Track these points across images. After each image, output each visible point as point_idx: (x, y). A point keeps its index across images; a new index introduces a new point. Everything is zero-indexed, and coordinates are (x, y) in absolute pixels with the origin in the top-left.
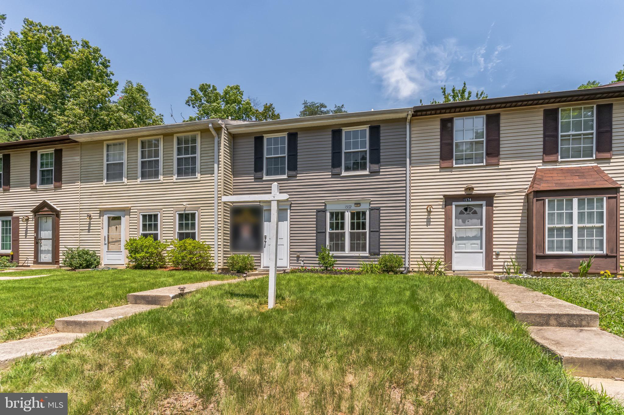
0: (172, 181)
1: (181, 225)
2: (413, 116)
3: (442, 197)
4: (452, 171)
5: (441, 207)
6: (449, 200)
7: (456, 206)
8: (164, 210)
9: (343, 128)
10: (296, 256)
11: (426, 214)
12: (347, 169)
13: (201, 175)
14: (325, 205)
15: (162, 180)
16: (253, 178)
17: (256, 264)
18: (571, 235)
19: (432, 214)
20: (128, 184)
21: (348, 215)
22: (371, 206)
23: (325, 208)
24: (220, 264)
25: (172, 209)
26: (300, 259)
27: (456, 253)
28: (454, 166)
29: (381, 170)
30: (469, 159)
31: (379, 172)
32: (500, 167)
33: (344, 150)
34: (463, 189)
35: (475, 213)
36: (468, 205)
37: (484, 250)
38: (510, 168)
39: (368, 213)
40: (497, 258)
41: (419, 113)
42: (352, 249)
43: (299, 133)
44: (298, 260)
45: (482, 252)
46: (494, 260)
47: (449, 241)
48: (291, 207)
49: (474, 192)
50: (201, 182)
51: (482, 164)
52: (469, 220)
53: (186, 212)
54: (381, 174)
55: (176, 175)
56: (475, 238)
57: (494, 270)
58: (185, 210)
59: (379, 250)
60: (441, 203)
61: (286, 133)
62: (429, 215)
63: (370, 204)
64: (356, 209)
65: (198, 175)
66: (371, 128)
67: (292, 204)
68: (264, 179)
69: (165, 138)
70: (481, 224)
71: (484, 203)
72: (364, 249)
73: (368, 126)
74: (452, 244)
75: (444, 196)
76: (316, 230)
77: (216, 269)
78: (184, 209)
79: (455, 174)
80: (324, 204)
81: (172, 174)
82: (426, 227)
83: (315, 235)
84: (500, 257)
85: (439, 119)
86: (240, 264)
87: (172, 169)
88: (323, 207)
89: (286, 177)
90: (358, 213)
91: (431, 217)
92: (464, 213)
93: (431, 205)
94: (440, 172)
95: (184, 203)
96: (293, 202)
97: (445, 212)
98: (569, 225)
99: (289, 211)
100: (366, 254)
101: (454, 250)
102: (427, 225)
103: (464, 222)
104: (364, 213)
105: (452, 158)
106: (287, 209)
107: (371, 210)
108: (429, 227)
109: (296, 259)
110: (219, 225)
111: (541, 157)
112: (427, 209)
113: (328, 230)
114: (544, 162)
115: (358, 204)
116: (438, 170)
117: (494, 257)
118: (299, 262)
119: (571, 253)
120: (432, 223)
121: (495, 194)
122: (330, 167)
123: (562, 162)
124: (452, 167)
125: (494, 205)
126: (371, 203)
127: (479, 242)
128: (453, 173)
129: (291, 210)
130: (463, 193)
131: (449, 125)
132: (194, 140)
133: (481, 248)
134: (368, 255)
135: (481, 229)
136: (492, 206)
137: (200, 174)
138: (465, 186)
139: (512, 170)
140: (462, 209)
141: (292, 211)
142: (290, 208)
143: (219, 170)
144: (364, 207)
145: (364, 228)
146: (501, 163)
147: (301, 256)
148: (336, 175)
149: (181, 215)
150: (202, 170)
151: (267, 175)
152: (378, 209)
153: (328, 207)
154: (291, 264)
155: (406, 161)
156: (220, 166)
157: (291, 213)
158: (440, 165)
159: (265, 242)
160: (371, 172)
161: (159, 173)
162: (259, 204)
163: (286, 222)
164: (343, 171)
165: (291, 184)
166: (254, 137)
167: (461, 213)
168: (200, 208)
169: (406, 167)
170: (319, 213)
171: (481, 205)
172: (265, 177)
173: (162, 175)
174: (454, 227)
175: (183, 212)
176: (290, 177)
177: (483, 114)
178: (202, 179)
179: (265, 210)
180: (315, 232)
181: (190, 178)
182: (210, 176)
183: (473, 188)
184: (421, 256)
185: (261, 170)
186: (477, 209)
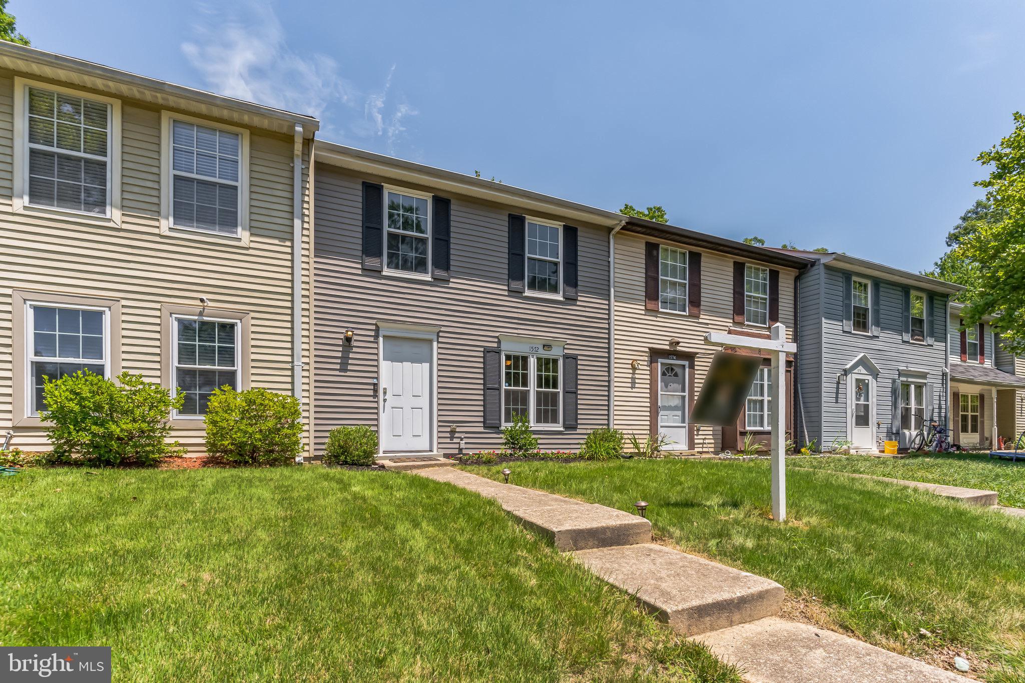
0: (156, 231)
1: (186, 353)
2: (623, 228)
3: (647, 350)
4: (657, 317)
5: (646, 363)
6: (655, 354)
7: (662, 364)
8: (124, 302)
10: (448, 429)
11: (631, 371)
12: (532, 286)
13: (252, 235)
14: (499, 342)
16: (360, 266)
18: (762, 409)
19: (637, 372)
21: (532, 362)
22: (566, 351)
23: (499, 347)
24: (307, 447)
26: (457, 435)
27: (661, 427)
28: (661, 310)
29: (579, 298)
30: (673, 304)
31: (576, 300)
32: (700, 321)
33: (527, 254)
34: (667, 343)
35: (676, 375)
36: (671, 364)
37: (686, 425)
38: (707, 324)
39: (561, 363)
40: (698, 435)
41: (629, 227)
42: (538, 420)
43: (452, 201)
44: (452, 438)
45: (685, 427)
46: (696, 437)
47: (654, 411)
48: (438, 336)
49: (679, 348)
50: (252, 252)
51: (684, 313)
52: (671, 384)
53: (206, 318)
54: (578, 303)
55: (171, 219)
56: (675, 408)
57: (696, 450)
58: (201, 314)
59: (576, 422)
60: (646, 359)
61: (431, 194)
62: (634, 374)
63: (564, 348)
64: (545, 354)
65: (244, 235)
66: (566, 228)
67: (440, 331)
68: (384, 273)
69: (128, 109)
70: (683, 391)
71: (686, 363)
72: (555, 420)
73: (562, 223)
74: (658, 416)
75: (650, 349)
76: (484, 384)
77: (300, 460)
78: (198, 310)
79: (660, 321)
80: (496, 340)
81: (156, 213)
82: (630, 390)
83: (482, 392)
84: (700, 433)
85: (644, 241)
87: (155, 200)
88: (495, 345)
89: (430, 279)
90: (547, 361)
91: (637, 376)
92: (666, 375)
93: (636, 360)
94: (645, 315)
96: (443, 329)
97: (651, 370)
98: (760, 398)
99: (435, 344)
100: (559, 427)
101: (660, 424)
102: (632, 388)
103: (666, 386)
104: (555, 362)
105: (657, 299)
106: (430, 342)
107: (566, 357)
108: (633, 390)
109: (448, 435)
110: (306, 360)
111: (732, 316)
112: (632, 364)
113: (504, 386)
114: (734, 322)
115: (547, 347)
116: (643, 312)
117: (695, 433)
118: (455, 440)
119: (762, 429)
120: (636, 385)
121: (697, 353)
122: (506, 277)
123: (747, 325)
124: (657, 311)
125: (696, 368)
126: (566, 346)
127: (679, 413)
128: (658, 319)
129: (438, 342)
130: (668, 347)
131: (655, 253)
133: (683, 422)
134: (562, 429)
135: (684, 397)
136: (694, 369)
137: (248, 233)
138: (669, 339)
139: (710, 326)
140: (664, 368)
141: (440, 345)
142: (438, 339)
144: (556, 352)
145: (555, 386)
146: (702, 316)
147: (458, 429)
148: (516, 293)
149: (184, 325)
150: (254, 224)
151: (390, 266)
152: (575, 358)
153: (504, 346)
154: (440, 446)
155: (609, 291)
156: (306, 226)
157: (439, 348)
158: (645, 306)
159: (385, 400)
160: (566, 299)
161: (108, 201)
162: (374, 322)
163: (426, 366)
164: (526, 288)
165: (438, 293)
166: (361, 181)
167: (664, 374)
168: (247, 313)
169: (609, 300)
170: (488, 354)
171: (684, 366)
172: (386, 272)
173: (116, 207)
174: (660, 392)
175: (196, 318)
176: (437, 281)
177: (686, 249)
178: (253, 245)
179: (384, 337)
180: (482, 387)
181: (215, 235)
182: (276, 242)
183: (678, 343)
184: (629, 432)
185: (379, 254)
186: (679, 371)
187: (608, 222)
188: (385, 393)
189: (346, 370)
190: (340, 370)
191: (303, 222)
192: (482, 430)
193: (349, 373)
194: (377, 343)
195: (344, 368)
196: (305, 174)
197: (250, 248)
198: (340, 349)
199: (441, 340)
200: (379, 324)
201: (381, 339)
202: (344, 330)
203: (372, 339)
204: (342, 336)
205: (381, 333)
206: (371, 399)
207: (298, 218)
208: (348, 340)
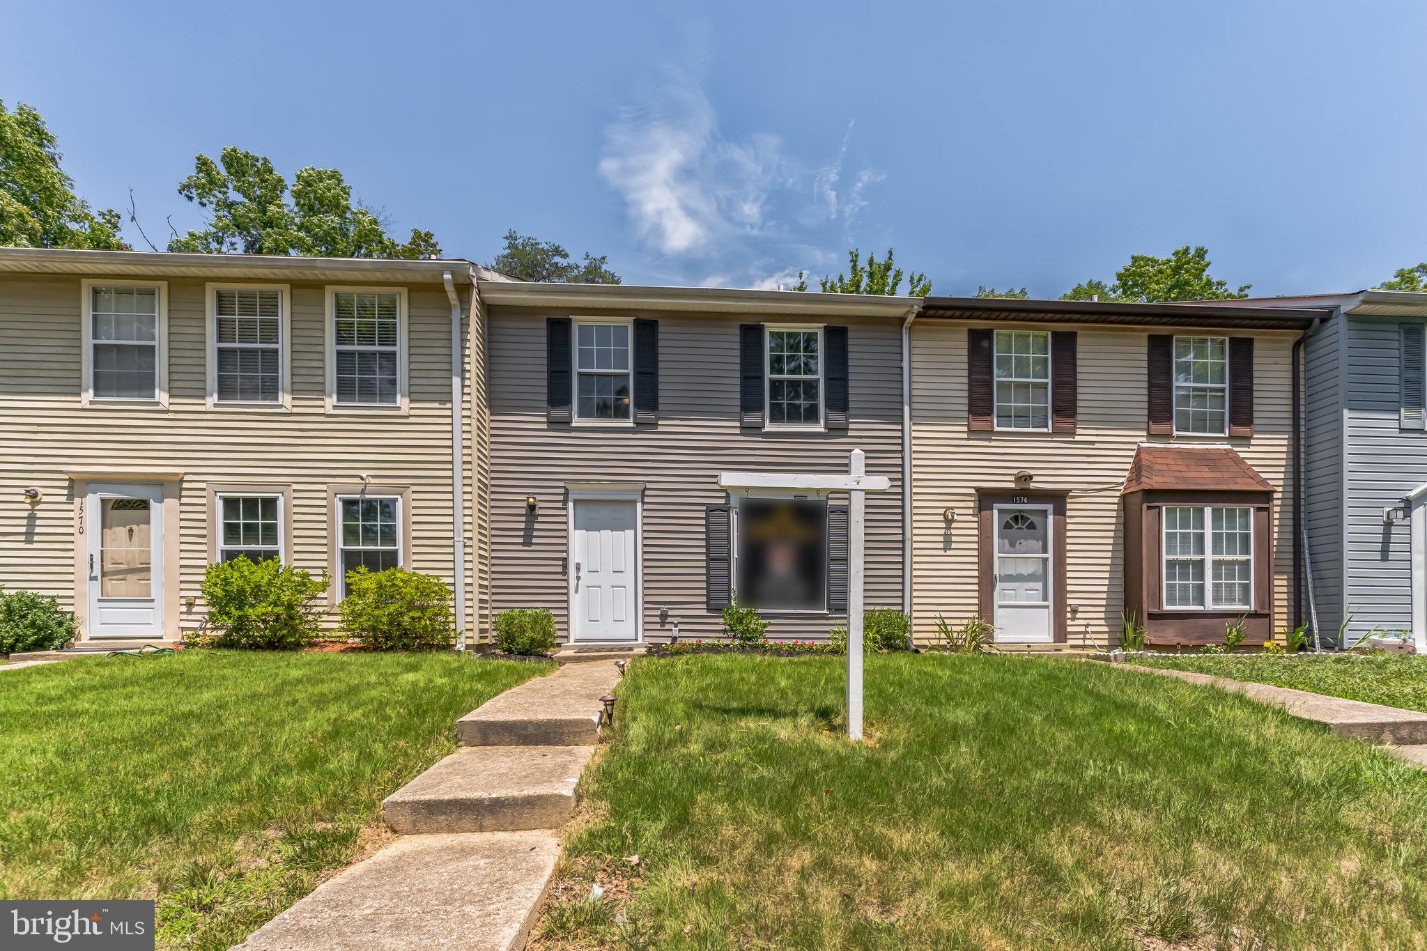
0: (321, 411)
1: (350, 533)
2: (919, 315)
3: (973, 491)
4: (990, 440)
5: (971, 512)
6: (986, 498)
7: (1000, 511)
8: (295, 487)
9: (766, 324)
10: (658, 613)
11: (943, 525)
12: (776, 416)
13: (411, 401)
14: (728, 497)
15: (289, 407)
16: (545, 419)
17: (560, 633)
18: (1201, 576)
19: (954, 525)
20: (173, 408)
22: (831, 502)
23: (727, 503)
24: (470, 634)
25: (324, 487)
26: (669, 620)
27: (1000, 607)
28: (997, 429)
29: (851, 426)
30: (1022, 417)
31: (847, 429)
32: (1077, 438)
33: (768, 375)
34: (1012, 478)
35: (1032, 526)
36: (1020, 511)
37: (1050, 603)
38: (1093, 443)
40: (1073, 619)
41: (931, 312)
43: (660, 322)
44: (663, 623)
45: (1047, 607)
46: (1069, 622)
47: (987, 583)
48: (643, 496)
49: (1033, 485)
50: (411, 420)
51: (1045, 430)
52: (1023, 541)
53: (367, 496)
54: (850, 433)
55: (335, 397)
56: (1031, 578)
57: (1070, 642)
58: (363, 492)
60: (972, 505)
61: (632, 318)
62: (948, 528)
63: (828, 498)
65: (403, 403)
66: (829, 331)
67: (646, 489)
68: (574, 424)
69: (296, 292)
70: (1045, 550)
71: (1049, 507)
73: (822, 325)
74: (993, 590)
75: (978, 490)
76: (707, 554)
77: (460, 647)
78: (360, 488)
79: (997, 446)
80: (724, 494)
81: (321, 393)
82: (942, 552)
83: (704, 564)
84: (1079, 615)
85: (965, 329)
86: (529, 634)
87: (320, 379)
88: (723, 501)
89: (631, 425)
91: (953, 532)
92: (1011, 527)
93: (952, 508)
94: (968, 439)
95: (364, 474)
96: (649, 485)
97: (980, 522)
98: (1198, 557)
99: (639, 505)
101: (997, 602)
102: (945, 549)
103: (1012, 544)
105: (990, 413)
106: (634, 502)
107: (830, 510)
108: (948, 553)
109: (658, 620)
110: (468, 535)
111: (1145, 426)
112: (944, 515)
113: (735, 554)
114: (1150, 436)
116: (965, 436)
117: (1069, 615)
118: (667, 627)
119: (1201, 608)
120: (953, 546)
121: (1070, 490)
122: (738, 410)
123: (1179, 438)
124: (992, 432)
125: (1068, 513)
126: (830, 496)
127: (1039, 585)
128: (993, 443)
129: (643, 503)
130: (1012, 485)
131: (985, 344)
132: (388, 311)
133: (1045, 598)
134: (824, 611)
135: (1045, 560)
136: (1064, 515)
137: (408, 400)
138: (1016, 471)
139: (1097, 446)
140: (1008, 518)
141: (646, 507)
142: (643, 499)
143: (463, 394)
146: (1079, 431)
147: (670, 613)
148: (752, 430)
149: (350, 505)
150: (414, 389)
151: (581, 414)
153: (734, 501)
154: (647, 633)
155: (902, 410)
156: (467, 382)
157: (644, 510)
158: (968, 425)
159: (578, 578)
160: (829, 429)
161: (280, 387)
162: (562, 484)
163: (630, 533)
164: (767, 421)
165: (643, 440)
166: (545, 317)
167: (1007, 526)
168: (406, 487)
169: (902, 424)
170: (712, 515)
171: (1045, 512)
172: (577, 422)
173: (287, 393)
174: (996, 555)
175: (358, 496)
176: (641, 426)
177: (1045, 333)
178: (413, 412)
179: (575, 502)
180: (704, 557)
181: (376, 407)
182: (438, 405)
183: (1031, 477)
184: (937, 614)
185: (567, 402)
186: (1036, 520)
188: (578, 569)
189: (531, 544)
190: (523, 544)
191: (464, 379)
192: (704, 613)
193: (533, 548)
194: (566, 509)
195: (527, 542)
196: (464, 325)
197: (410, 416)
198: (524, 519)
199: (646, 500)
200: (569, 486)
201: (571, 505)
202: (524, 497)
203: (560, 505)
204: (524, 504)
205: (571, 497)
206: (560, 577)
208: (532, 508)
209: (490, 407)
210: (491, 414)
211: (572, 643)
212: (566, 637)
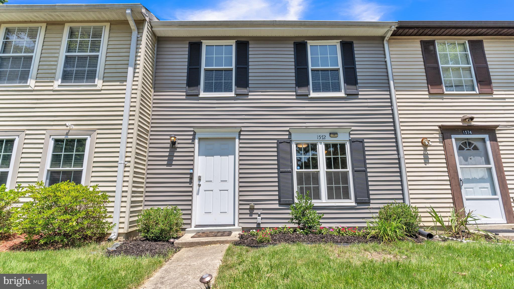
0: (51, 88)
1: (56, 159)
3: (437, 128)
4: (443, 99)
5: (438, 140)
6: (447, 132)
7: (456, 139)
8: (27, 132)
9: (308, 41)
10: (248, 207)
11: (422, 148)
12: (316, 89)
13: (104, 82)
14: (290, 134)
15: (33, 86)
16: (184, 94)
17: (185, 222)
19: (429, 148)
21: (321, 150)
22: (352, 136)
23: (290, 138)
24: (122, 225)
25: (44, 132)
26: (255, 211)
27: (467, 200)
28: (446, 92)
29: (360, 93)
30: (459, 86)
31: (357, 95)
32: (494, 97)
33: (310, 67)
34: (460, 120)
35: (476, 148)
36: (467, 139)
37: (499, 197)
39: (348, 147)
41: (401, 31)
42: (330, 197)
43: (250, 42)
44: (251, 214)
45: (497, 199)
46: (513, 208)
47: (456, 184)
48: (240, 135)
49: (473, 123)
50: (103, 92)
51: (474, 92)
52: (472, 157)
53: (69, 137)
54: (360, 97)
55: (60, 80)
56: (482, 180)
58: (67, 134)
59: (368, 197)
60: (438, 136)
61: (234, 41)
62: (425, 150)
63: (350, 134)
64: (331, 140)
65: (99, 83)
66: (343, 44)
67: (241, 131)
68: (201, 96)
69: (49, 27)
70: (489, 163)
71: (486, 137)
72: (347, 196)
73: (339, 41)
74: (460, 189)
75: (440, 127)
76: (278, 169)
77: (113, 236)
78: (66, 132)
79: (447, 102)
80: (288, 133)
81: (52, 78)
82: (424, 165)
83: (276, 175)
85: (419, 41)
86: (161, 226)
87: (54, 71)
88: (287, 137)
89: (234, 95)
90: (335, 146)
91: (429, 152)
92: (463, 149)
93: (426, 138)
94: (429, 98)
95: (67, 123)
96: (243, 129)
97: (444, 146)
99: (237, 141)
100: (351, 202)
101: (465, 197)
102: (425, 163)
103: (466, 160)
104: (343, 146)
105: (441, 83)
106: (235, 139)
107: (352, 142)
108: (428, 165)
109: (248, 211)
110: (128, 159)
112: (422, 142)
113: (295, 169)
115: (334, 134)
116: (427, 97)
118: (254, 216)
120: (430, 161)
121: (497, 126)
122: (294, 86)
124: (443, 94)
125: (499, 140)
126: (351, 133)
127: (491, 185)
128: (445, 100)
129: (240, 139)
130: (461, 124)
131: (431, 48)
132: (97, 34)
134: (354, 204)
135: (490, 169)
136: (497, 141)
137: (102, 81)
138: (461, 116)
139: (507, 100)
140: (460, 143)
141: (241, 141)
142: (239, 137)
143: (134, 77)
144: (342, 138)
145: (344, 165)
146: (495, 93)
147: (256, 207)
148: (302, 96)
149: (57, 142)
150: (106, 75)
151: (205, 91)
152: (361, 141)
153: (293, 137)
154: (241, 221)
155: (389, 83)
156: (137, 71)
157: (240, 143)
158: (429, 91)
159: (199, 185)
160: (348, 95)
161: (30, 76)
162: (192, 129)
163: (232, 157)
164: (311, 91)
165: (240, 104)
166: (188, 42)
167: (460, 148)
168: (94, 130)
169: (390, 91)
170: (280, 145)
171: (483, 140)
172: (202, 94)
173: (33, 79)
174: (459, 166)
175: (64, 137)
176: (239, 96)
177: (466, 40)
178: (104, 88)
179: (200, 139)
180: (276, 171)
181: (83, 86)
182: (118, 83)
183: (472, 119)
184: (428, 205)
185: (198, 84)
186: (479, 145)
187: (379, 32)
188: (200, 180)
189: (171, 165)
190: (167, 165)
191: (135, 68)
192: (277, 206)
193: (173, 167)
194: (194, 143)
195: (170, 164)
196: (139, 40)
197: (102, 90)
198: (168, 150)
199: (241, 137)
200: (196, 130)
201: (196, 141)
202: (168, 137)
203: (190, 141)
204: (169, 141)
205: (197, 136)
206: (188, 185)
207: (131, 66)
208: (173, 143)
209: (154, 88)
210: (155, 92)
211: (193, 228)
212: (190, 224)
